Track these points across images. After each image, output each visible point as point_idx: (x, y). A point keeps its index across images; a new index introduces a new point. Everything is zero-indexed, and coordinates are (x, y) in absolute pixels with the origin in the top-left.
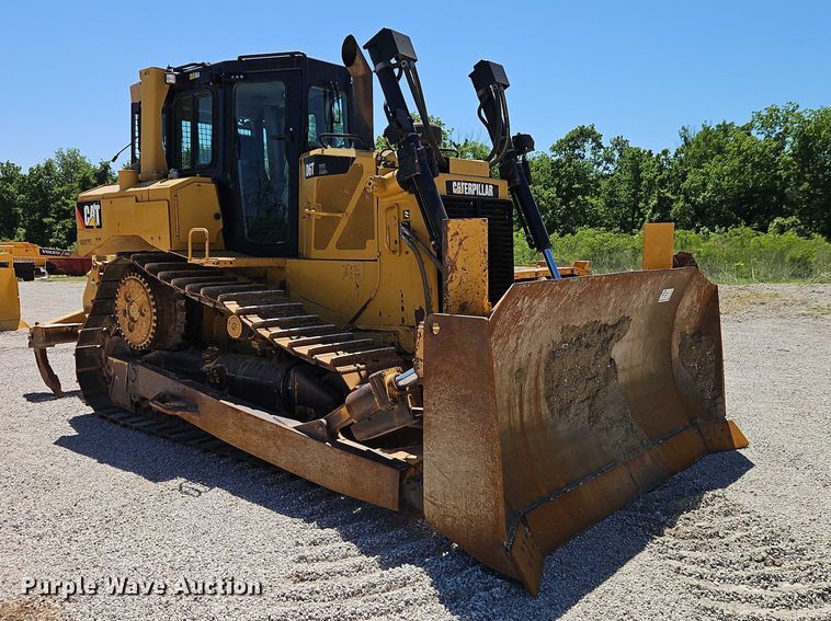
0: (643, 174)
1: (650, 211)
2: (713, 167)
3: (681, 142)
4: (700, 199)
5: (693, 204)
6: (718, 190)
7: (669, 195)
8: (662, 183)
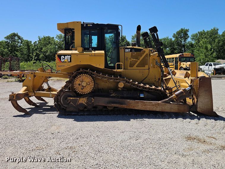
0: (31, 47)
1: (34, 56)
2: (49, 46)
3: (39, 39)
4: (47, 54)
5: (45, 55)
6: (51, 52)
7: (38, 52)
8: (36, 49)
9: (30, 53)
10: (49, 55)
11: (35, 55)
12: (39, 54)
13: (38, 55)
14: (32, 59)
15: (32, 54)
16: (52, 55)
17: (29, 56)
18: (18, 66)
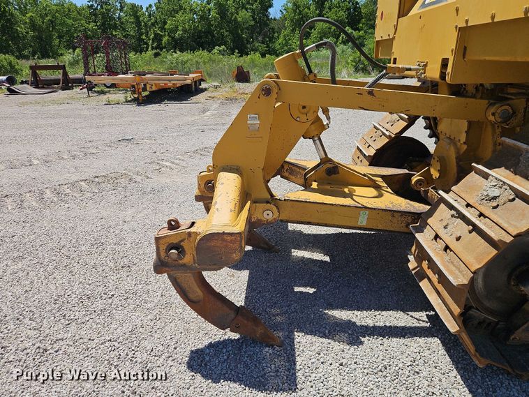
0: (142, 18)
1: (151, 41)
2: (180, 16)
4: (177, 35)
5: (172, 38)
6: (185, 31)
7: (158, 32)
8: (153, 24)
9: (141, 34)
10: (181, 39)
11: (153, 39)
12: (161, 35)
13: (158, 38)
14: (147, 48)
15: (147, 36)
16: (189, 37)
17: (140, 40)
18: (126, 62)
